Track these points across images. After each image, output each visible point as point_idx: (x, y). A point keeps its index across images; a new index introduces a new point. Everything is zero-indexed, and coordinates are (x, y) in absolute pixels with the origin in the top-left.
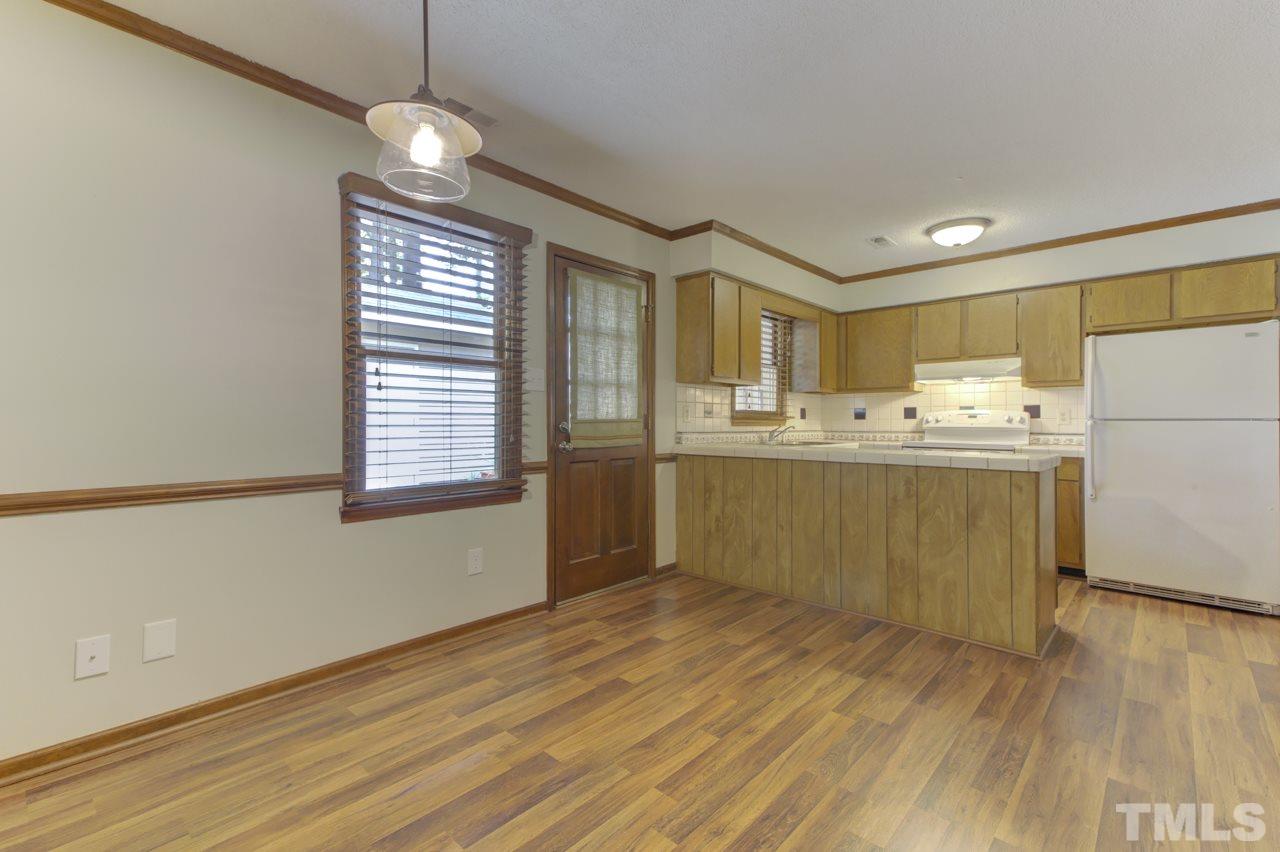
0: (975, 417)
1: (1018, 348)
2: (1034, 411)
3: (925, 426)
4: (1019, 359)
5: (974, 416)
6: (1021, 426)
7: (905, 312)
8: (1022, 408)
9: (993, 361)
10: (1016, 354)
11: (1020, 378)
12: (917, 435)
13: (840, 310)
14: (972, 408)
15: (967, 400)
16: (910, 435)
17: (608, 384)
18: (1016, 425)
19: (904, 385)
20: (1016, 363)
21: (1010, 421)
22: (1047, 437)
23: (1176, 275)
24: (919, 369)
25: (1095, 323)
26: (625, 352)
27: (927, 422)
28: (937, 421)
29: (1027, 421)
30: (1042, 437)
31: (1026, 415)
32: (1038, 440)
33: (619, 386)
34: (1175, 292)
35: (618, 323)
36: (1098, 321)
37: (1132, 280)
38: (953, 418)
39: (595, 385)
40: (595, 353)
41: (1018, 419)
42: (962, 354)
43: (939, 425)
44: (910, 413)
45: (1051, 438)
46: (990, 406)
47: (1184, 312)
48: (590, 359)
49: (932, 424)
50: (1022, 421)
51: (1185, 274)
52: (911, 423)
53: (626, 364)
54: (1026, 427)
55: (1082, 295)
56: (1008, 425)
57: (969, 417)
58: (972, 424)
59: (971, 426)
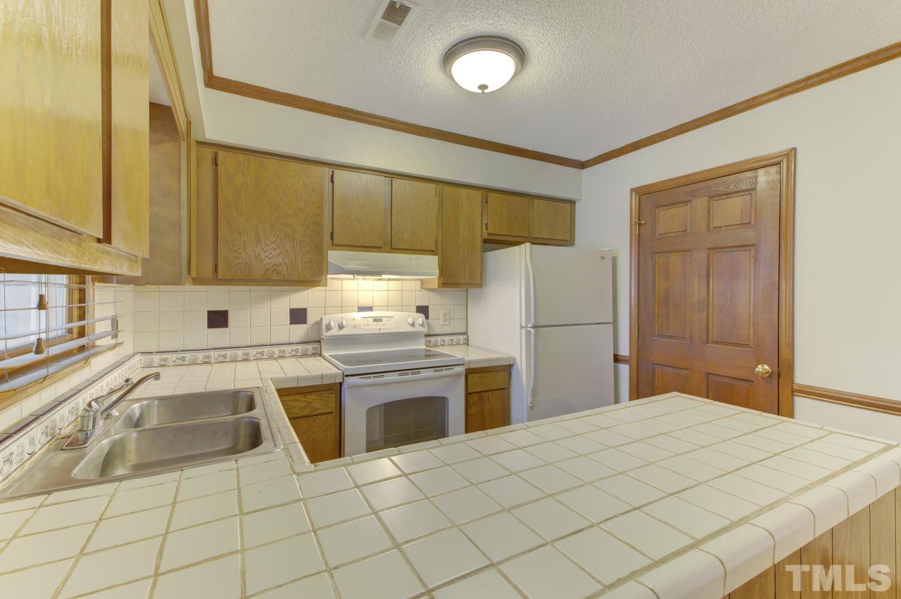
0: (379, 320)
1: (436, 246)
2: (424, 312)
3: (326, 334)
4: (436, 258)
5: (377, 320)
6: (422, 329)
8: (415, 309)
14: (370, 309)
15: (365, 300)
16: (300, 347)
19: (312, 278)
20: (433, 260)
21: (412, 324)
22: (435, 338)
25: (489, 231)
27: (327, 327)
28: (341, 327)
31: (421, 317)
32: (431, 341)
34: (531, 214)
36: (491, 229)
37: (511, 197)
38: (357, 321)
41: (418, 321)
42: (387, 245)
43: (343, 332)
44: (298, 316)
46: (387, 307)
49: (335, 332)
52: (299, 331)
54: (425, 330)
56: (411, 329)
57: (375, 320)
58: (380, 330)
59: (379, 332)
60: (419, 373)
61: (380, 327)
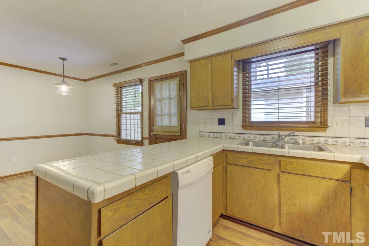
17: (165, 115)
26: (172, 103)
33: (170, 115)
35: (170, 94)
39: (162, 115)
40: (161, 105)
48: (160, 108)
53: (172, 107)
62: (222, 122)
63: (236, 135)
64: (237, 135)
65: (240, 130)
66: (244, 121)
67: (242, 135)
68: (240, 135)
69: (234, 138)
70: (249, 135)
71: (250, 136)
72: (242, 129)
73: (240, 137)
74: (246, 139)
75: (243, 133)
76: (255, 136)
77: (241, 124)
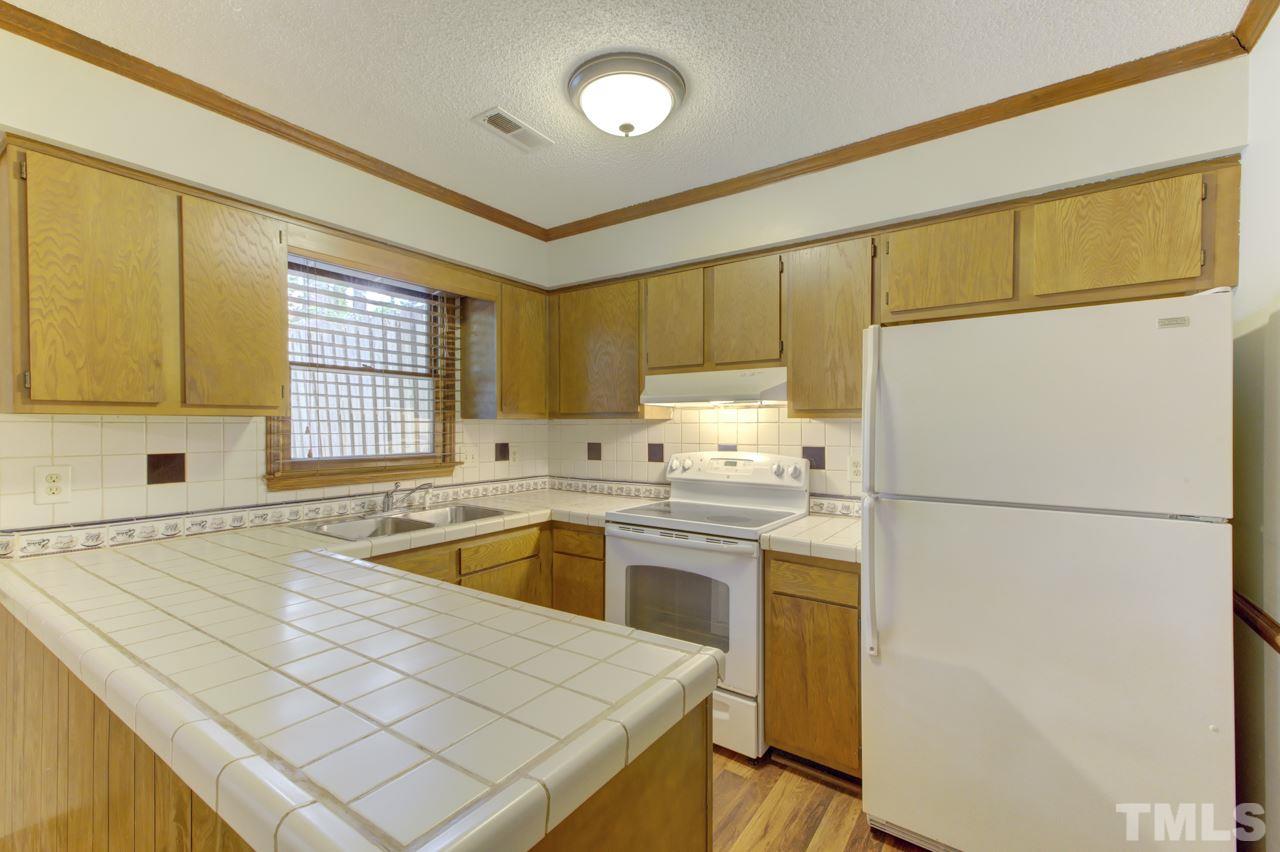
0: (735, 464)
1: (781, 351)
2: (815, 457)
3: (670, 476)
4: (784, 370)
5: (732, 463)
6: (795, 483)
7: (632, 286)
8: (800, 451)
9: (748, 372)
10: (778, 361)
11: (786, 403)
12: (662, 489)
13: (547, 284)
14: (733, 448)
18: (787, 480)
19: (629, 409)
20: (779, 375)
21: (779, 473)
23: (1025, 212)
24: (651, 381)
25: (893, 306)
27: (672, 470)
28: (685, 468)
29: (803, 475)
30: (825, 502)
31: (803, 464)
32: (821, 506)
34: (1023, 243)
36: (898, 303)
37: (952, 225)
38: (705, 463)
41: (791, 470)
42: (707, 360)
43: (686, 475)
44: (656, 453)
45: (839, 504)
46: (756, 446)
47: (1036, 283)
49: (677, 474)
50: (796, 474)
51: (1041, 211)
52: (656, 469)
54: (802, 484)
55: (874, 256)
57: (726, 464)
58: (728, 477)
59: (726, 480)
60: (686, 538)
61: (730, 474)
62: (165, 468)
63: (245, 514)
64: (248, 515)
65: (259, 492)
66: (270, 459)
67: (270, 512)
68: (260, 512)
69: (235, 528)
70: (295, 508)
71: (300, 508)
72: (263, 487)
73: (264, 517)
74: (286, 520)
75: (270, 501)
76: (314, 506)
77: (262, 470)
